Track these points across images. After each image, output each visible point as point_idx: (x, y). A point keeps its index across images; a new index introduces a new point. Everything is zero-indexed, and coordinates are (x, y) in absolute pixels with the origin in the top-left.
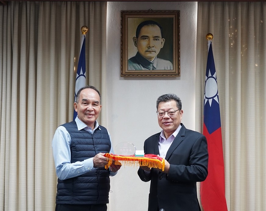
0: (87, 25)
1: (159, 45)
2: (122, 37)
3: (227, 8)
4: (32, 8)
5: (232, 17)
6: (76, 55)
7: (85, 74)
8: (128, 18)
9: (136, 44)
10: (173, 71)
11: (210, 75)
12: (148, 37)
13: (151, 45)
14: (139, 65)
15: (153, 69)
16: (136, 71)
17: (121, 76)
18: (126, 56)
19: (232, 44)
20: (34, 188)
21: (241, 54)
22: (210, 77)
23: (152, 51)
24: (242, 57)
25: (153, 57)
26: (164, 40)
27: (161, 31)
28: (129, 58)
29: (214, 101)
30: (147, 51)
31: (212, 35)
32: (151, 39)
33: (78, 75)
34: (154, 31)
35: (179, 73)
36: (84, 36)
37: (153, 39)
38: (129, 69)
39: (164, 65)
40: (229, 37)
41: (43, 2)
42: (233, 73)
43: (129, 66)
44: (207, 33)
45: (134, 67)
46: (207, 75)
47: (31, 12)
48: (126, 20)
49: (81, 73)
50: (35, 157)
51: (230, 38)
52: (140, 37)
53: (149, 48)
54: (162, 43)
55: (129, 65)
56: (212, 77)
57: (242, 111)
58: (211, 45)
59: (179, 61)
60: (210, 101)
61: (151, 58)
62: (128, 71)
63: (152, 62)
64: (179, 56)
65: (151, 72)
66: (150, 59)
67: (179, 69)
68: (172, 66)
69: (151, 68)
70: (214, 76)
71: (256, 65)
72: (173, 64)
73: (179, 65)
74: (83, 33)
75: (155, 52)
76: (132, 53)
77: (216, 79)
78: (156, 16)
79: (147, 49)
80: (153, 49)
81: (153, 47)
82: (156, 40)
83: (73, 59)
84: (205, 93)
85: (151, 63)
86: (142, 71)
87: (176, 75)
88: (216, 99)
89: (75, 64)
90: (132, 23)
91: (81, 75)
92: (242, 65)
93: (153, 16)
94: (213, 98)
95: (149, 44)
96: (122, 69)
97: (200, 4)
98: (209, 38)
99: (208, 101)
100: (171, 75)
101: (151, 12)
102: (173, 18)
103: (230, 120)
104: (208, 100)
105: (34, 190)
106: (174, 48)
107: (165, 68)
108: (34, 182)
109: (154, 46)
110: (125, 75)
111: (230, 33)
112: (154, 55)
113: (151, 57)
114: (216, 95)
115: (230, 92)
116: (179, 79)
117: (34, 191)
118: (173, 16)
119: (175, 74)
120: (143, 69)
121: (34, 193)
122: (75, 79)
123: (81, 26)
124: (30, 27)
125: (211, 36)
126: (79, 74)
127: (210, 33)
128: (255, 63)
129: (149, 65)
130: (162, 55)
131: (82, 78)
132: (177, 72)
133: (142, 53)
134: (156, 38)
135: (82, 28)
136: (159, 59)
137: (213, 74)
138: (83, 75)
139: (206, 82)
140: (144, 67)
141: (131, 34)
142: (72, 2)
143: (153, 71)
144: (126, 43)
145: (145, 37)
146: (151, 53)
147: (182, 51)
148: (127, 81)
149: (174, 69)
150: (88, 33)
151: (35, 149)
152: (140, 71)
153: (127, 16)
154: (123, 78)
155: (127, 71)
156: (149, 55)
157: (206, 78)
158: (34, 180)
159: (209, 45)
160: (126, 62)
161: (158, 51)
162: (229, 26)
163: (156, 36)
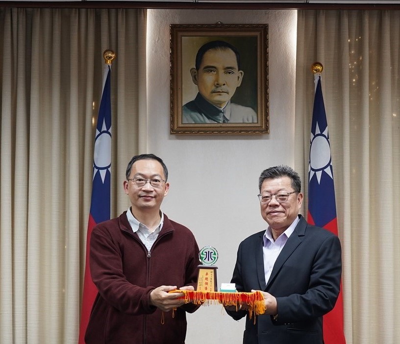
0: (113, 48)
1: (233, 82)
2: (172, 68)
3: (345, 21)
4: (21, 19)
5: (354, 36)
6: (95, 98)
7: (110, 131)
8: (182, 36)
9: (196, 79)
10: (257, 125)
11: (318, 131)
12: (215, 67)
13: (221, 82)
14: (201, 115)
15: (224, 122)
16: (196, 125)
17: (171, 134)
18: (180, 100)
19: (354, 80)
20: (26, 320)
21: (370, 97)
22: (318, 135)
23: (223, 92)
24: (370, 101)
25: (225, 102)
26: (241, 73)
27: (237, 58)
28: (184, 103)
29: (324, 175)
30: (214, 92)
31: (321, 65)
32: (221, 72)
33: (98, 132)
34: (226, 58)
35: (267, 128)
36: (109, 66)
37: (223, 71)
38: (185, 121)
39: (243, 115)
40: (349, 68)
41: (39, 9)
42: (356, 127)
43: (184, 117)
44: (312, 62)
45: (192, 117)
46: (313, 131)
47: (20, 26)
48: (179, 40)
49: (104, 128)
50: (27, 270)
51: (351, 70)
52: (202, 67)
53: (217, 87)
54: (239, 77)
55: (184, 114)
56: (321, 135)
57: (370, 191)
58: (319, 81)
59: (267, 107)
60: (319, 175)
61: (220, 103)
62: (183, 126)
63: (222, 109)
64: (267, 101)
65: (221, 127)
66: (218, 105)
67: (267, 121)
68: (255, 117)
69: (220, 120)
70: (325, 133)
71: (395, 115)
72: (257, 112)
73: (267, 114)
74: (106, 62)
75: (228, 93)
76: (189, 95)
77: (327, 139)
78: (228, 34)
79: (213, 88)
80: (224, 88)
81: (224, 85)
82: (230, 73)
83: (91, 105)
84: (310, 162)
85: (221, 112)
86: (207, 125)
87: (262, 131)
88: (328, 171)
89: (94, 113)
90: (190, 45)
91: (104, 132)
92: (370, 114)
93: (222, 34)
94: (323, 169)
95: (217, 80)
96: (172, 122)
97: (301, 13)
98: (316, 70)
99: (315, 175)
100: (254, 131)
101: (220, 27)
102: (256, 37)
103: (351, 206)
104: (315, 173)
105: (26, 324)
106: (259, 86)
107: (243, 120)
108: (26, 311)
109: (225, 83)
110: (178, 131)
111: (352, 62)
112: (226, 98)
113: (220, 101)
114: (329, 164)
115: (351, 159)
116: (268, 138)
117: (26, 326)
118: (257, 34)
119: (260, 130)
120: (207, 121)
121: (26, 330)
122: (94, 139)
123: (103, 50)
124: (18, 50)
125: (319, 68)
126: (100, 130)
127: (318, 61)
128: (392, 112)
129: (218, 115)
130: (238, 99)
131: (105, 136)
132: (264, 127)
133: (206, 94)
134: (228, 70)
135: (105, 53)
136: (233, 105)
137: (322, 130)
138: (107, 132)
139: (311, 143)
140: (209, 118)
141: (188, 63)
142: (89, 10)
143: (224, 125)
144: (179, 79)
145: (210, 69)
146: (220, 95)
147: (271, 91)
148: (181, 141)
149: (259, 122)
150: (116, 61)
151: (27, 256)
152: (203, 125)
153: (180, 34)
154: (173, 136)
155: (180, 125)
156: (217, 98)
157: (312, 136)
158: (26, 308)
159: (316, 82)
160: (180, 109)
161: (232, 92)
162: (350, 50)
163: (229, 66)
